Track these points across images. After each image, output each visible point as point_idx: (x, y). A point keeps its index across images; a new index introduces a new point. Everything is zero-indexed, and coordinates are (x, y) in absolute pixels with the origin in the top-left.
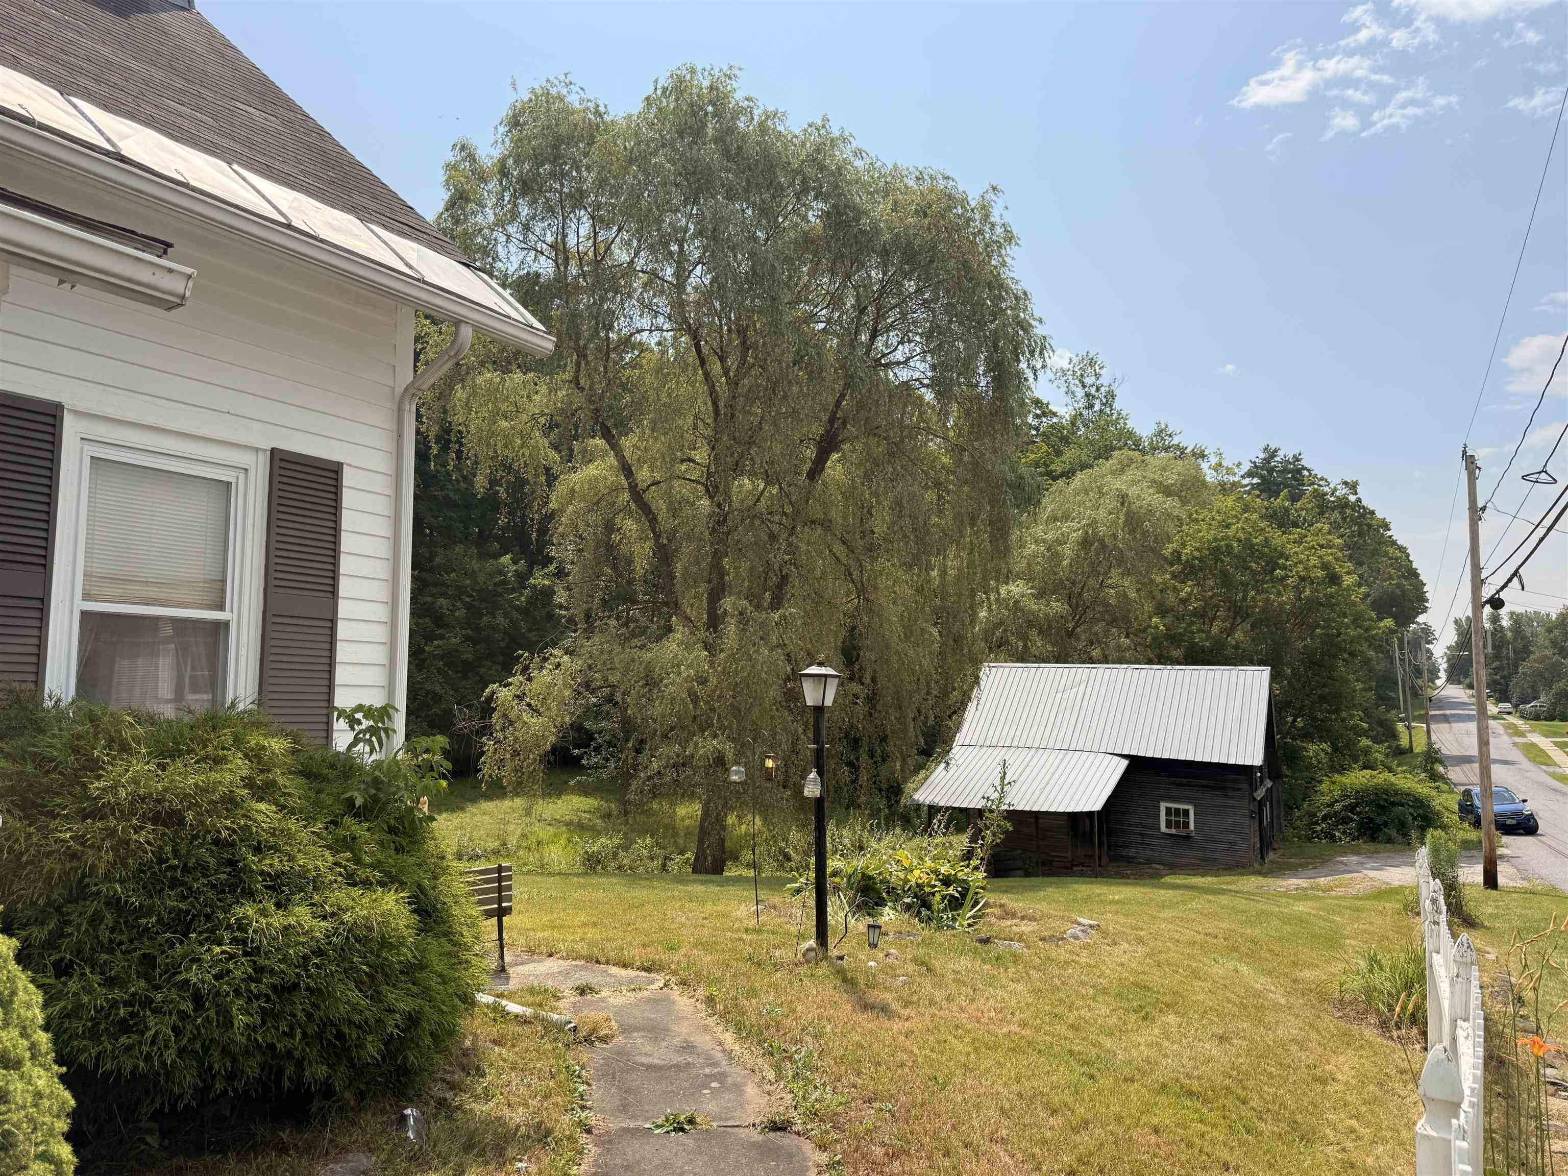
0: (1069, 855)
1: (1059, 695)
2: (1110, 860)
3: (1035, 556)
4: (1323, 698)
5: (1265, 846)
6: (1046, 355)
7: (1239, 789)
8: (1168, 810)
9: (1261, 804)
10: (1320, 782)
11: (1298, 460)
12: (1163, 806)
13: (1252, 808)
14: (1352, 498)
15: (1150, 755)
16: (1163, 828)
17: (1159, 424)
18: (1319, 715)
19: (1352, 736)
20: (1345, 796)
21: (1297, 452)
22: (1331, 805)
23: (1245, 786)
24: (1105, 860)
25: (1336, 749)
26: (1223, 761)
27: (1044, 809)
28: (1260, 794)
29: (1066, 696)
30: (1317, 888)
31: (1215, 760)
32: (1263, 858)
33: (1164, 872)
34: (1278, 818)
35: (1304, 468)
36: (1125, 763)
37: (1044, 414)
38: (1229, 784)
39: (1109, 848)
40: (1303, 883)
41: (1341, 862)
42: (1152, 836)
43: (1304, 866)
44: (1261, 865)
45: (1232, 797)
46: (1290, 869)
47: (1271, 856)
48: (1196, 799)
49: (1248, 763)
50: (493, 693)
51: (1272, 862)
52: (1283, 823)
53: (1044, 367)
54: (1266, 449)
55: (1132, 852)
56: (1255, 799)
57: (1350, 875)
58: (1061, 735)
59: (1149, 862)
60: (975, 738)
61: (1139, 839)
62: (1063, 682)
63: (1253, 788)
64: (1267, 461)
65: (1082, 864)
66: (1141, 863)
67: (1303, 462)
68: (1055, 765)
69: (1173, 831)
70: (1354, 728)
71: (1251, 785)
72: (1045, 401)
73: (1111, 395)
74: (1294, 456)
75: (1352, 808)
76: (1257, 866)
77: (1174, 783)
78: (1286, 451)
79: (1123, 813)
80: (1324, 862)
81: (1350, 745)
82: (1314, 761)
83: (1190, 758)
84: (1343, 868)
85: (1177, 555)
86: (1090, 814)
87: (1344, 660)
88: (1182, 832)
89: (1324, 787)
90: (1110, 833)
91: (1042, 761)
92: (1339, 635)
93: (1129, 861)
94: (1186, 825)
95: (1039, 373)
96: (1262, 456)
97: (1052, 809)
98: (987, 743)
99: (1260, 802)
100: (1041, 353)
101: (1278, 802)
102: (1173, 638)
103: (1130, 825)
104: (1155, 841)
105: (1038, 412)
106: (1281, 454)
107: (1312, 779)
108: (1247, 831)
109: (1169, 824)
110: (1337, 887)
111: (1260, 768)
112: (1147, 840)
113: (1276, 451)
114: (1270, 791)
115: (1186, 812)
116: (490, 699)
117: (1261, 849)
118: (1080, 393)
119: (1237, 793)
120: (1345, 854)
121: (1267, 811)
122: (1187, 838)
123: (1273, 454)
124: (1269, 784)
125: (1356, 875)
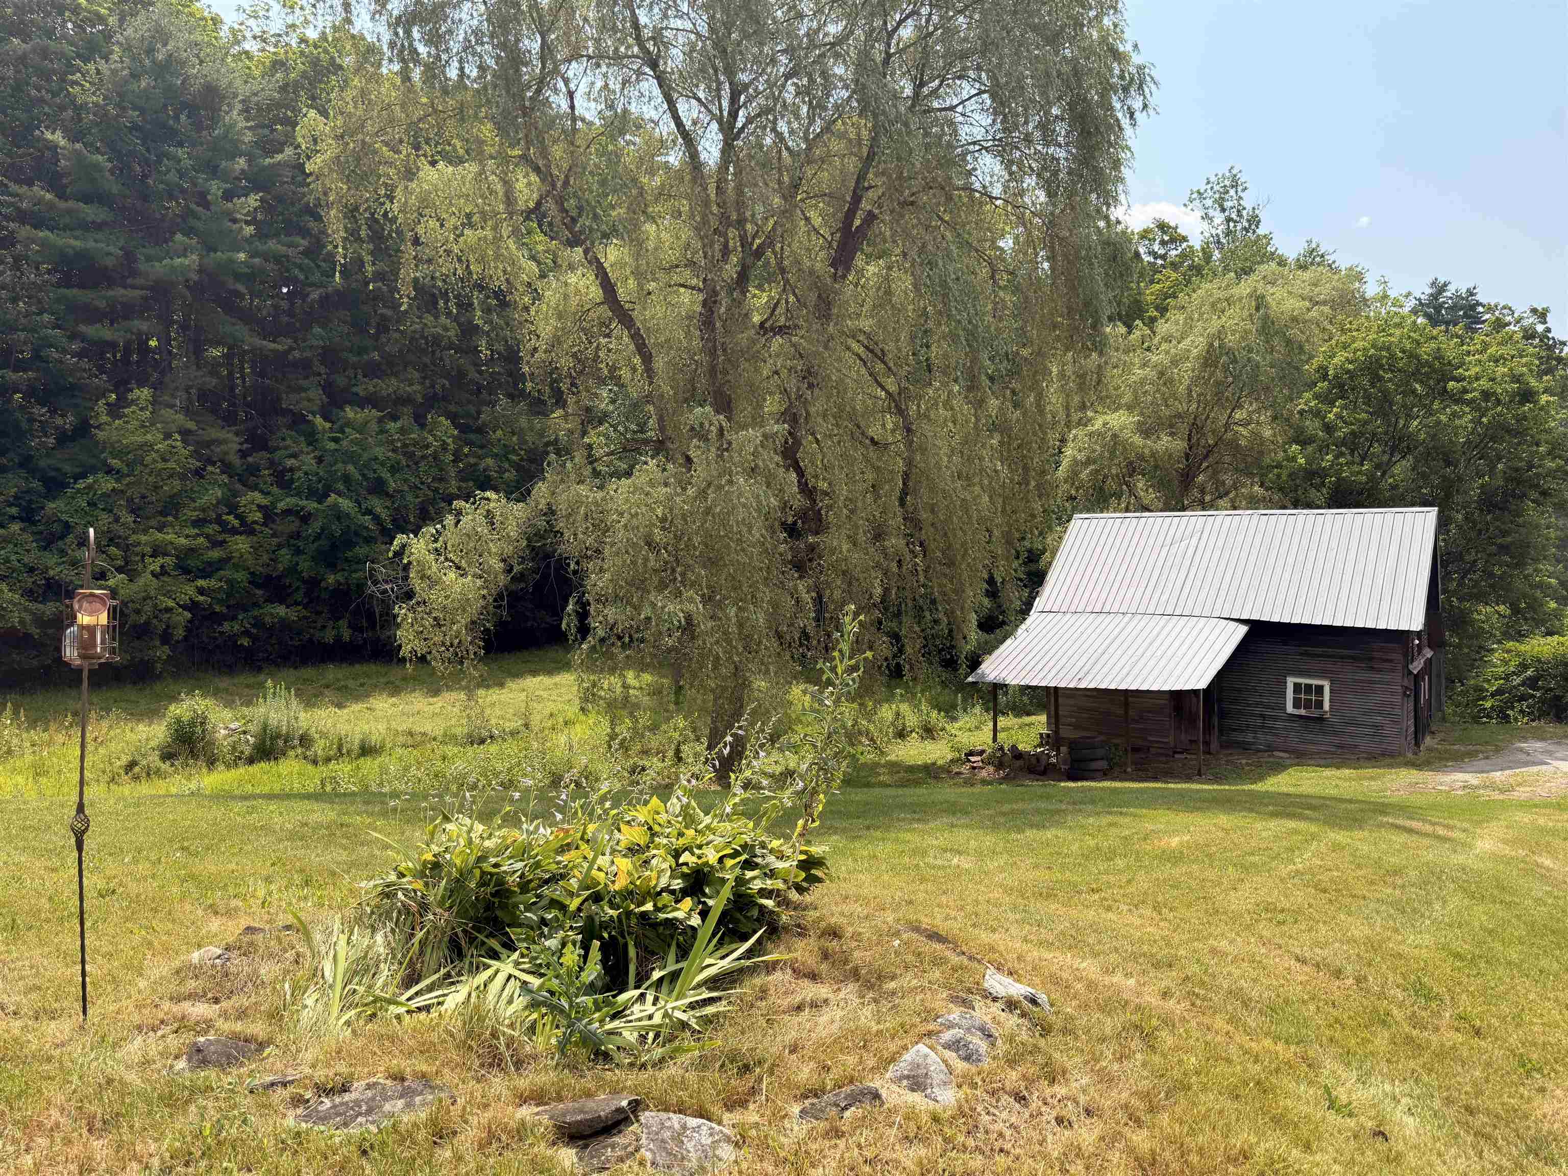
0: (1171, 740)
1: (1165, 549)
2: (1222, 747)
3: (1143, 382)
4: (1504, 549)
5: (1421, 729)
6: (1147, 90)
7: (1391, 661)
8: (1297, 687)
9: (1417, 678)
10: (1493, 651)
11: (1472, 294)
12: (1291, 681)
13: (1406, 683)
14: (1540, 328)
15: (1275, 619)
16: (1290, 709)
17: (1309, 242)
18: (1497, 571)
19: (1539, 594)
20: (1524, 666)
21: (1471, 286)
22: (1507, 678)
23: (1398, 657)
24: (1214, 746)
25: (1516, 610)
26: (1370, 625)
27: (1133, 687)
28: (1417, 666)
29: (1173, 550)
30: (1493, 787)
31: (1360, 624)
32: (1417, 744)
33: (1288, 762)
34: (1439, 695)
35: (1478, 304)
36: (1243, 630)
37: (1173, 240)
38: (1376, 655)
39: (1221, 731)
40: (1472, 779)
41: (1521, 750)
42: (1275, 718)
43: (1472, 755)
44: (1415, 754)
45: (1379, 671)
46: (1455, 760)
47: (1428, 741)
48: (1332, 672)
49: (1404, 627)
50: (403, 546)
51: (1430, 750)
52: (1444, 699)
53: (1145, 106)
54: (1433, 284)
55: (1249, 738)
56: (1410, 673)
57: (1535, 769)
58: (1164, 598)
59: (1270, 749)
60: (1058, 602)
61: (1259, 722)
62: (1171, 533)
63: (1409, 657)
64: (1435, 296)
65: (1185, 751)
66: (1259, 751)
67: (1478, 297)
68: (1155, 632)
69: (1302, 712)
70: (1540, 586)
71: (1405, 655)
72: (1172, 224)
73: (1255, 221)
74: (1468, 290)
75: (1532, 682)
76: (1410, 755)
77: (1306, 654)
78: (1458, 286)
79: (1239, 690)
80: (1498, 750)
81: (1535, 605)
82: (1486, 627)
83: (1327, 622)
84: (1523, 757)
85: (1323, 372)
86: (1195, 692)
87: (1533, 501)
88: (1315, 713)
89: (1495, 658)
90: (1223, 715)
91: (1139, 628)
92: (1531, 467)
93: (1245, 747)
94: (1320, 704)
95: (1137, 115)
96: (1429, 291)
97: (1144, 687)
98: (1073, 609)
99: (1416, 676)
100: (1140, 87)
101: (1439, 676)
102: (1313, 475)
103: (1249, 705)
104: (1279, 724)
105: (1166, 238)
106: (1451, 289)
107: (1480, 647)
108: (1397, 711)
109: (1297, 704)
110: (1520, 785)
111: (1418, 634)
112: (1270, 723)
113: (1445, 285)
114: (1429, 662)
115: (1320, 689)
116: (399, 554)
117: (1416, 733)
118: (1219, 218)
119: (1387, 665)
120: (1525, 739)
121: (1425, 685)
122: (1321, 719)
123: (1442, 289)
124: (1428, 653)
125: (1544, 767)
